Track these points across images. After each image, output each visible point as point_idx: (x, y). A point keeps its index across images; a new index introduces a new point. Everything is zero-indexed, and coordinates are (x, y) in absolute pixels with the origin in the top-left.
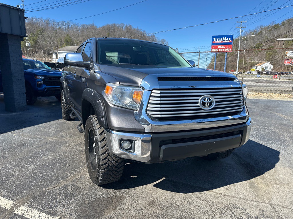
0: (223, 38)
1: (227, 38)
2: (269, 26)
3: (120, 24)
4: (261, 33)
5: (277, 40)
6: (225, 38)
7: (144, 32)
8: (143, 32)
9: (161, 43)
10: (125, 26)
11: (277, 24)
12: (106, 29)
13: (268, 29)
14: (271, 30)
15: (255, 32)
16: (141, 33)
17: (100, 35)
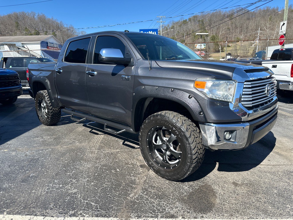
0: (150, 32)
1: (153, 32)
2: (179, 21)
3: (30, 12)
4: (173, 27)
5: (196, 34)
6: (151, 32)
7: (61, 22)
8: (59, 22)
9: (81, 35)
10: (36, 15)
11: (185, 19)
12: (13, 18)
13: (179, 24)
14: (181, 25)
15: (168, 26)
16: (57, 24)
17: (6, 24)
